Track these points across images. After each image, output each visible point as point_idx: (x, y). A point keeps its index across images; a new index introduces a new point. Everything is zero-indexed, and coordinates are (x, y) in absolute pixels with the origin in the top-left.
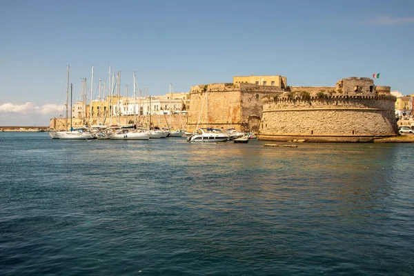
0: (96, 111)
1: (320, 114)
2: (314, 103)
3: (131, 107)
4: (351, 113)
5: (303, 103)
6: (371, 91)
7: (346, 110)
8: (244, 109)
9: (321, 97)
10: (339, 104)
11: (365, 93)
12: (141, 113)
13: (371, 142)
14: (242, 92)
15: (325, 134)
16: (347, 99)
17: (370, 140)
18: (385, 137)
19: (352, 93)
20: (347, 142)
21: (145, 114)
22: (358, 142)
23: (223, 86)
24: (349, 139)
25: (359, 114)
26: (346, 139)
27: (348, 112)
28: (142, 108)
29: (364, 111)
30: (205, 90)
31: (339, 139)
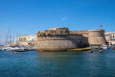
0: (21, 40)
1: (49, 41)
2: (47, 37)
3: (30, 38)
4: (59, 40)
5: (44, 38)
6: (66, 32)
7: (57, 39)
9: (49, 35)
10: (55, 37)
11: (64, 33)
12: (33, 40)
13: (66, 51)
15: (50, 48)
16: (57, 36)
17: (66, 50)
18: (72, 49)
19: (59, 33)
20: (57, 51)
21: (34, 40)
22: (61, 51)
23: (44, 31)
24: (58, 50)
25: (62, 41)
26: (56, 50)
27: (58, 40)
28: (33, 39)
29: (64, 40)
31: (54, 50)
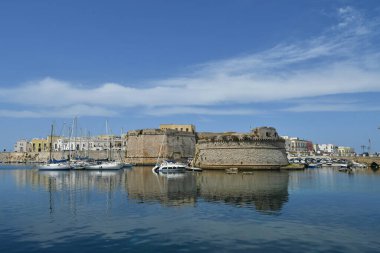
0: (37, 147)
1: (246, 151)
2: (241, 144)
5: (234, 144)
6: (275, 136)
7: (262, 148)
8: (170, 147)
10: (258, 144)
11: (272, 137)
14: (168, 135)
16: (262, 141)
23: (154, 131)
30: (141, 133)
